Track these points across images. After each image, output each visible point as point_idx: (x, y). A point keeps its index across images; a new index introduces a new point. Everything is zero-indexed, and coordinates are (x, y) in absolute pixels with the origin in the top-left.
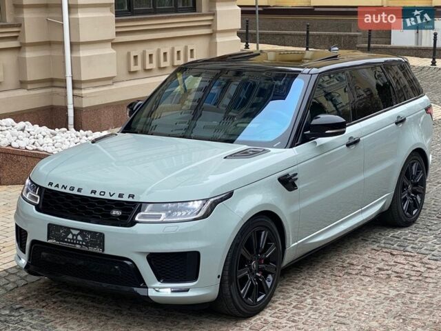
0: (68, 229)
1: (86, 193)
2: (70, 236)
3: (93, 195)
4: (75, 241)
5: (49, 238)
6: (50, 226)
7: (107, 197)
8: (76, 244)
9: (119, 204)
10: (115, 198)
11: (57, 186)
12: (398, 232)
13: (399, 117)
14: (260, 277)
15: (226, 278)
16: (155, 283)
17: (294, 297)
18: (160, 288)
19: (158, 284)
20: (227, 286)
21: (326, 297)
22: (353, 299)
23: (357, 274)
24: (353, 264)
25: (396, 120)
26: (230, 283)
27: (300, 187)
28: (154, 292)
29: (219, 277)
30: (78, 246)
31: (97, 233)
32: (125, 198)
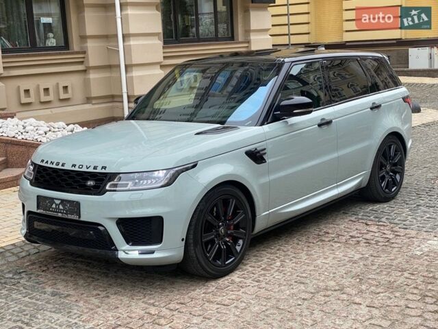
0: (52, 200)
1: (68, 167)
2: (54, 206)
3: (73, 169)
4: (57, 210)
5: (38, 208)
6: (39, 197)
7: (84, 169)
8: (59, 212)
9: (93, 176)
10: (91, 170)
11: (47, 162)
12: (377, 207)
13: (374, 103)
14: (228, 242)
15: (191, 241)
16: (124, 246)
17: (266, 260)
18: (129, 250)
19: (127, 247)
20: (192, 248)
21: (294, 260)
22: (319, 262)
23: (329, 241)
24: (328, 233)
25: (371, 105)
26: (195, 246)
27: (268, 161)
28: (124, 254)
29: (183, 240)
30: (60, 215)
31: (74, 202)
32: (99, 170)
